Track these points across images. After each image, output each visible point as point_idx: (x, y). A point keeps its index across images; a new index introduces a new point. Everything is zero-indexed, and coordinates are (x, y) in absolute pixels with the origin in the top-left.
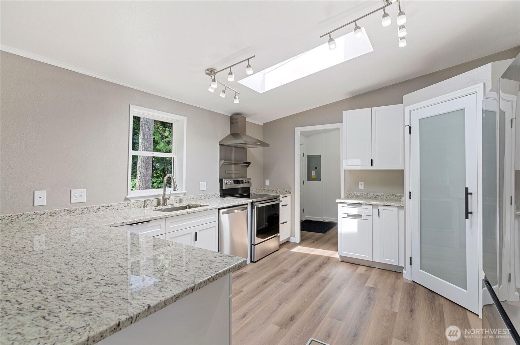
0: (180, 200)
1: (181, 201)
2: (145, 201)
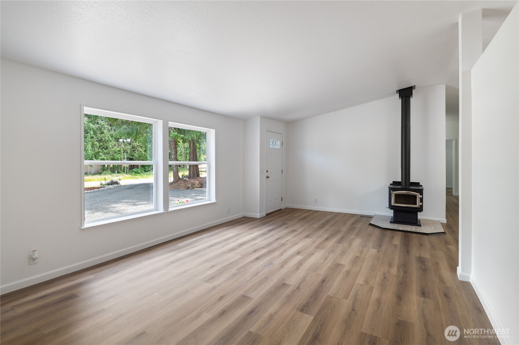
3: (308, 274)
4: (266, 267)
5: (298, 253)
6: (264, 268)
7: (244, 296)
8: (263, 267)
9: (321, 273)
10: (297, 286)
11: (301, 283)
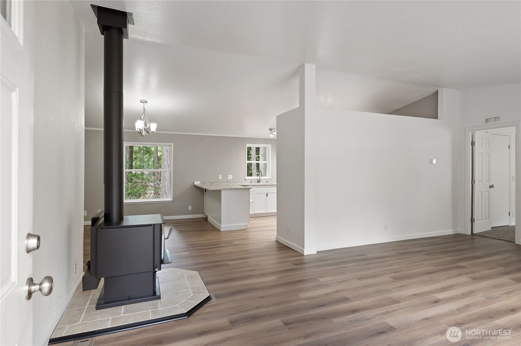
0: (267, 181)
2: (251, 181)
4: (496, 296)
5: (437, 302)
6: (500, 296)
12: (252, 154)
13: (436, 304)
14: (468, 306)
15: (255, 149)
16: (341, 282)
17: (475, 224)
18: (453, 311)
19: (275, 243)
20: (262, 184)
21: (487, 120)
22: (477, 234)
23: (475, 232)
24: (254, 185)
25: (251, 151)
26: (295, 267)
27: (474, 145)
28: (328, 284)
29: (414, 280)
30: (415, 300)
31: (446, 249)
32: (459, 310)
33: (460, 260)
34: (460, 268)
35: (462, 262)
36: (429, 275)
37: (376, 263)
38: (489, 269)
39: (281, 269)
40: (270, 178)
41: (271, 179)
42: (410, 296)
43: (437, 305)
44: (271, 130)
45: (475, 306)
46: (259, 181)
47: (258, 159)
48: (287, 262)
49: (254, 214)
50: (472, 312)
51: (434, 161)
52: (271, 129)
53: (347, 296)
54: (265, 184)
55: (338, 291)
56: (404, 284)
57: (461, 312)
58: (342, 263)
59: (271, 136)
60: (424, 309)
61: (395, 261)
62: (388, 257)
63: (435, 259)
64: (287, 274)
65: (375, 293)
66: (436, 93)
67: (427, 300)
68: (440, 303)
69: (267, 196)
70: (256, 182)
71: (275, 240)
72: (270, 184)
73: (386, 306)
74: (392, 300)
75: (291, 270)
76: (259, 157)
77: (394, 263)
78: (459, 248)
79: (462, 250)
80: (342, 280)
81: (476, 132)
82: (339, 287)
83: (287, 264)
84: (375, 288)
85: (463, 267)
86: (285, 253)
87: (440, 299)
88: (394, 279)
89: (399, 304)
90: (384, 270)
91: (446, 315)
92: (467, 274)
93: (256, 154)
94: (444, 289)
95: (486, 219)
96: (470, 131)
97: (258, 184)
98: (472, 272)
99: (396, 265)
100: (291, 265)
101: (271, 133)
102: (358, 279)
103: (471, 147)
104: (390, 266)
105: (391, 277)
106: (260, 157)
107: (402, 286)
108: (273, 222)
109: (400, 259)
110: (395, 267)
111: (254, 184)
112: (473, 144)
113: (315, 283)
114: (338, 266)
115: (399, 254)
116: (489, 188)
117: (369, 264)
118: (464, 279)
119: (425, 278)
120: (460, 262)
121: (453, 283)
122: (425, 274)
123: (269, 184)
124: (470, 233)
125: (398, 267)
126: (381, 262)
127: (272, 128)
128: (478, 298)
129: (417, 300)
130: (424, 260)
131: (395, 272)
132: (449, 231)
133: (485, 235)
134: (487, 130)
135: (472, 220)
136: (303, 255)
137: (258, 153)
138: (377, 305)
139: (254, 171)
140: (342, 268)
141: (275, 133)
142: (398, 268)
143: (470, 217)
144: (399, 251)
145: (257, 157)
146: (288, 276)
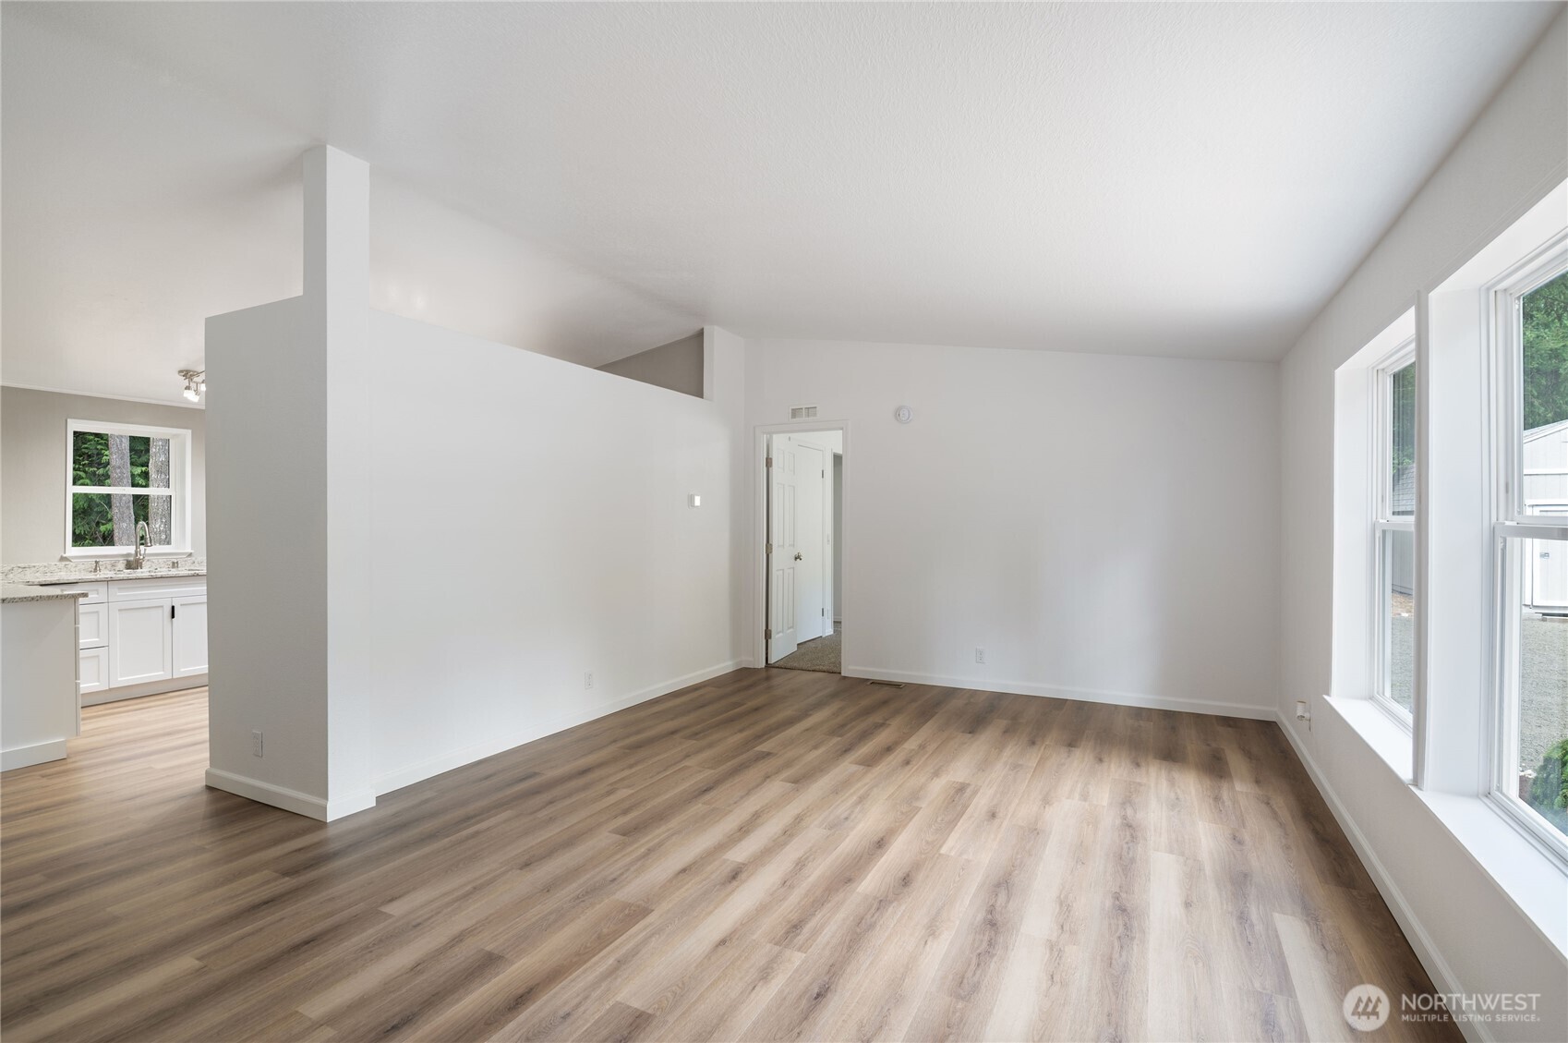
0: (173, 563)
1: (175, 565)
2: (97, 562)
3: (735, 803)
4: (843, 816)
5: (735, 875)
6: (850, 815)
7: (869, 766)
8: (853, 817)
9: (700, 805)
10: (768, 780)
11: (757, 786)
12: (113, 463)
13: (735, 883)
14: (800, 865)
15: (126, 444)
16: (466, 896)
17: (773, 642)
18: (775, 891)
19: (205, 797)
20: (146, 575)
21: (795, 413)
22: (777, 665)
23: (772, 660)
24: (108, 581)
25: (107, 453)
26: (289, 883)
27: (771, 466)
28: (419, 921)
29: (674, 823)
30: (686, 887)
31: (725, 715)
32: (787, 883)
33: (760, 737)
34: (764, 758)
35: (765, 741)
36: (707, 797)
37: (570, 795)
38: (816, 747)
39: (221, 910)
40: (190, 551)
41: (190, 555)
42: (671, 881)
43: (738, 887)
44: (187, 374)
45: (814, 859)
46: (133, 564)
47: (141, 481)
48: (253, 870)
49: (110, 690)
50: (811, 879)
51: (697, 501)
52: (187, 372)
53: (488, 948)
54: (164, 572)
55: (458, 939)
56: (651, 844)
57: (792, 887)
58: (468, 819)
59: (191, 397)
60: (711, 912)
61: (619, 776)
62: (600, 765)
63: (710, 746)
64: (248, 929)
65: (578, 901)
66: (700, 334)
67: (713, 877)
68: (743, 876)
69: (173, 616)
70: (121, 565)
71: (204, 784)
72: (187, 573)
73: (616, 939)
74: (627, 912)
75: (266, 903)
76: (146, 475)
77: (616, 782)
78: (751, 704)
79: (756, 709)
80: (469, 888)
81: (774, 436)
82: (460, 922)
83: (250, 878)
84: (574, 885)
85: (768, 754)
86: (242, 832)
87: (741, 863)
88: (624, 835)
89: (650, 919)
90: (594, 815)
91: (762, 909)
92: (778, 772)
93: (132, 464)
94: (744, 831)
95: (789, 628)
96: (764, 433)
97: (127, 573)
98: (788, 764)
99: (624, 788)
100: (268, 882)
101: (188, 388)
102: (521, 869)
103: (765, 468)
104: (609, 793)
105: (616, 831)
106: (153, 475)
107: (650, 851)
108: (195, 713)
109: (631, 766)
110: (623, 793)
111: (110, 574)
112: (769, 463)
113: (370, 931)
114: (453, 838)
115: (627, 751)
116: (793, 559)
117: (551, 802)
118: (776, 787)
119: (698, 807)
120: (761, 743)
121: (759, 807)
122: (696, 797)
123: (182, 571)
124: (763, 665)
125: (630, 791)
126: (585, 787)
127: (195, 370)
128: (813, 832)
129: (690, 888)
130: (687, 756)
131: (625, 812)
132: (724, 667)
133: (788, 666)
134: (790, 435)
135: (768, 635)
136: (321, 824)
137: (143, 459)
138: (589, 945)
139: (124, 525)
140: (468, 838)
141: (203, 388)
142: (630, 795)
143: (764, 628)
144: (627, 741)
145: (139, 475)
146: (252, 934)
